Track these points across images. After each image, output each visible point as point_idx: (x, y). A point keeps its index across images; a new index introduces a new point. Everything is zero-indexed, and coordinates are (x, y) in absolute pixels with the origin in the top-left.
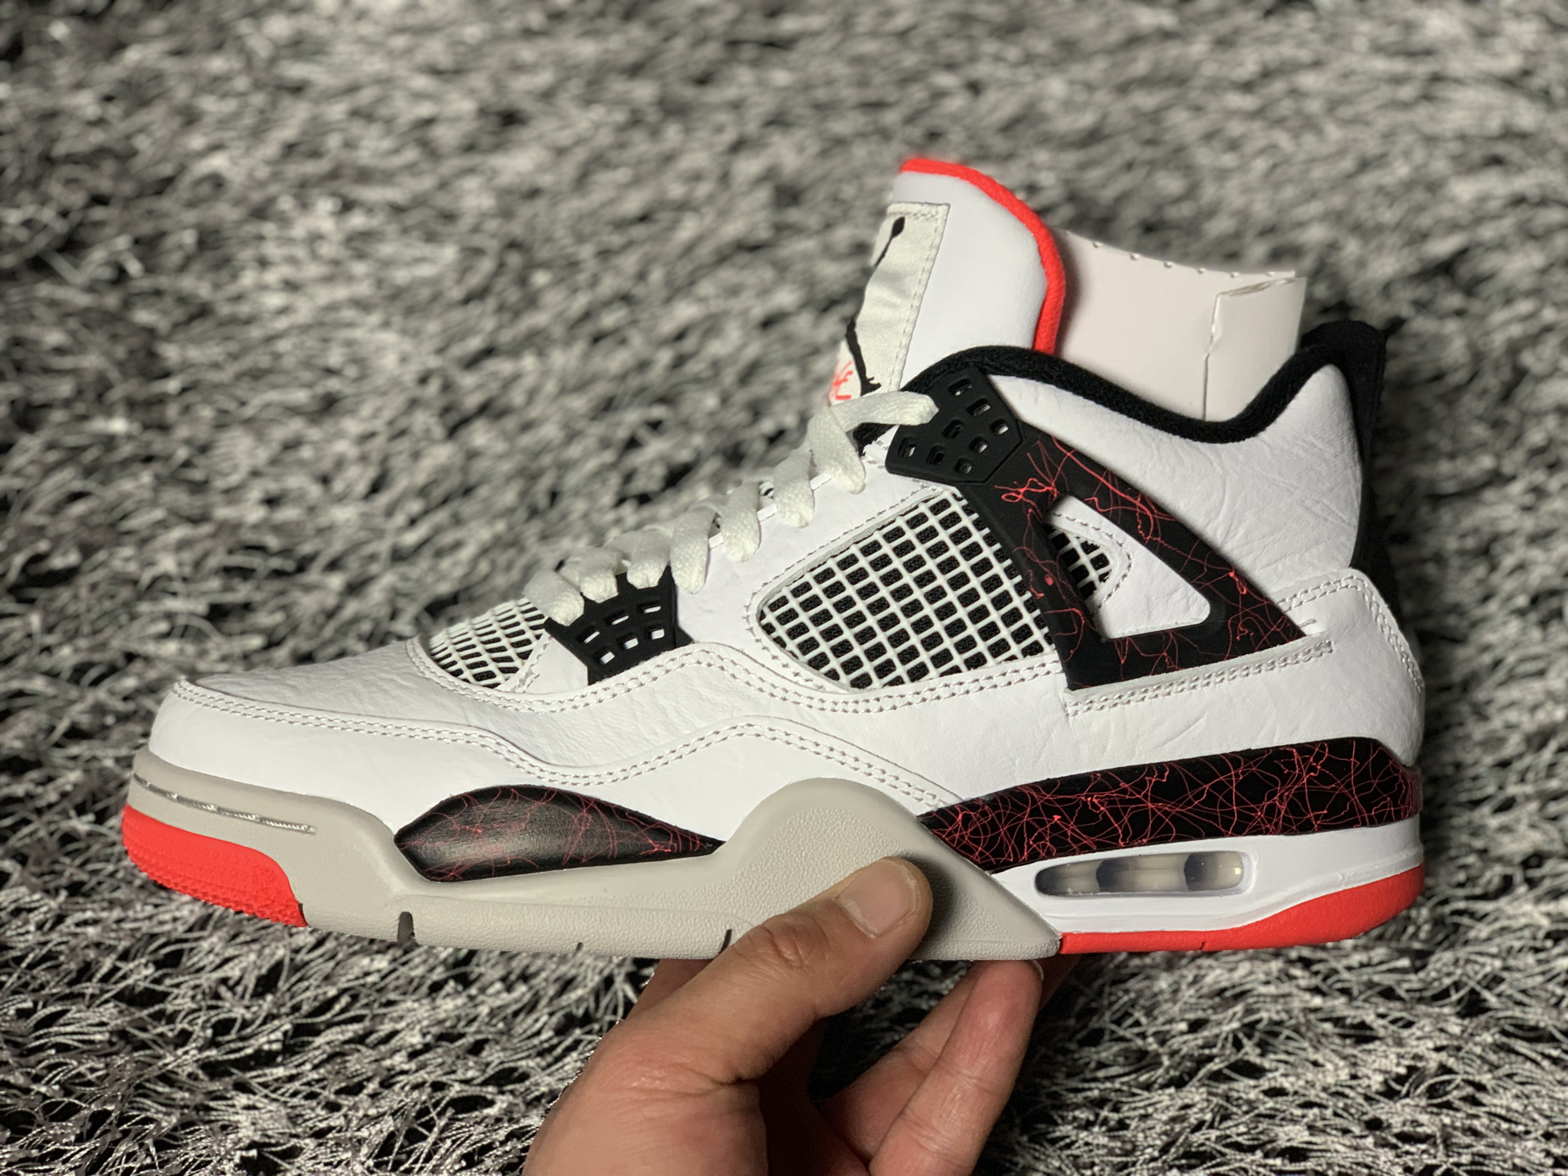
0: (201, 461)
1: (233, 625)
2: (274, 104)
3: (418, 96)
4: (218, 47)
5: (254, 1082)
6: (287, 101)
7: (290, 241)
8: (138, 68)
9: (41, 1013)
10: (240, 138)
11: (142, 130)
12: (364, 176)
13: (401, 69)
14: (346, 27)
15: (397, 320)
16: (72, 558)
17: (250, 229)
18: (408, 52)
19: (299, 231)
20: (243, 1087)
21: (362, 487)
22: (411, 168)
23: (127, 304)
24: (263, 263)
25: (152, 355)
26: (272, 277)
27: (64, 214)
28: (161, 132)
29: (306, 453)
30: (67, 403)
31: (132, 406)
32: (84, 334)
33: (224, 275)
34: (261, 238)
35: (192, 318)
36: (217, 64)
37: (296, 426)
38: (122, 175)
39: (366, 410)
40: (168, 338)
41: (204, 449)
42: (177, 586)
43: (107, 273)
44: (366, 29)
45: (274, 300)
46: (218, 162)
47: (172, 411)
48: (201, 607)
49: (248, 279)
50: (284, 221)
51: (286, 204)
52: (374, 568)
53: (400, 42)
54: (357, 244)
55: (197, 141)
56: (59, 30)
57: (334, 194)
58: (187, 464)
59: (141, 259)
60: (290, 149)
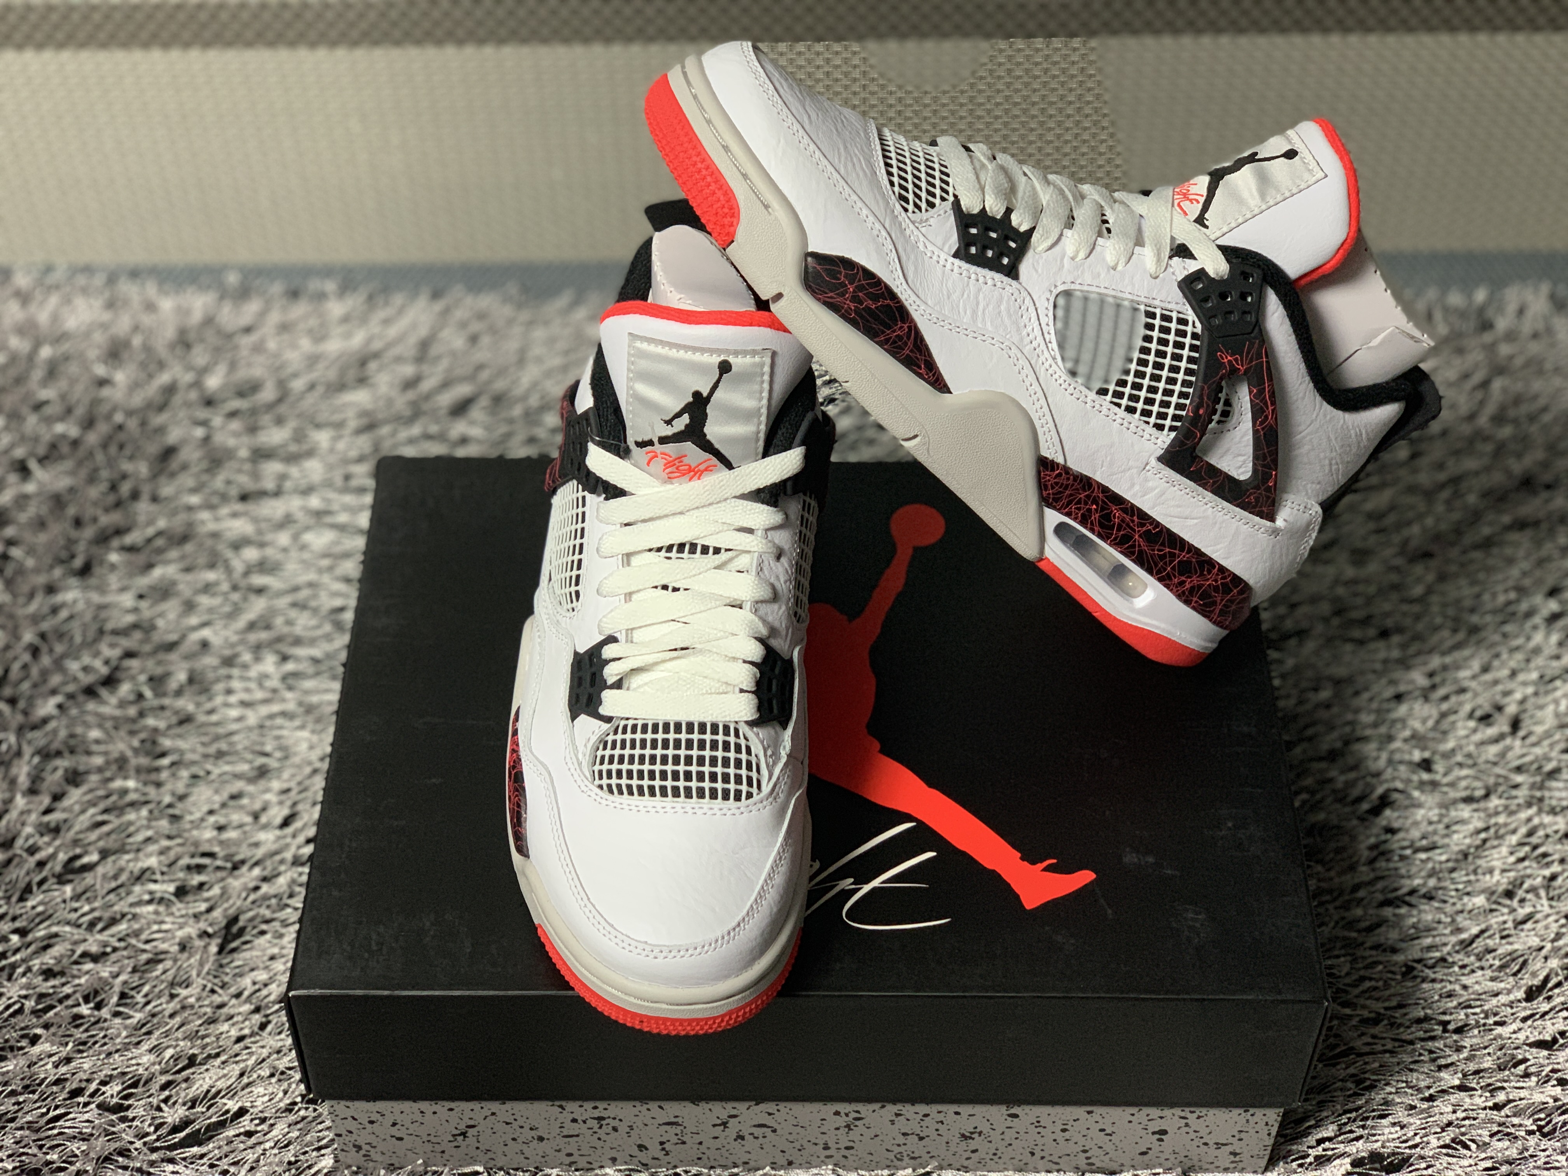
0: (180, 805)
1: (190, 898)
2: (245, 599)
3: (335, 594)
4: (212, 566)
5: (177, 1157)
6: (253, 597)
7: (249, 679)
8: (162, 578)
9: (52, 1114)
10: (221, 619)
11: (161, 615)
12: (298, 641)
13: (326, 579)
14: (294, 554)
15: (310, 726)
16: (94, 857)
17: (223, 671)
18: (330, 569)
19: (253, 673)
20: (171, 1161)
21: (278, 820)
22: (328, 638)
23: (142, 714)
24: (229, 692)
25: (154, 742)
26: (233, 699)
27: (107, 662)
28: (172, 616)
29: (245, 801)
30: (100, 770)
31: (139, 770)
32: (113, 732)
33: (203, 698)
34: (229, 677)
35: (181, 723)
36: (211, 576)
37: (239, 785)
38: (146, 640)
39: (286, 775)
40: (164, 735)
41: (182, 798)
42: (158, 877)
43: (132, 697)
44: (306, 556)
45: (234, 713)
46: (206, 633)
47: (164, 775)
48: (171, 888)
49: (219, 700)
50: (245, 667)
51: (247, 657)
52: (282, 868)
53: (325, 562)
54: (290, 681)
55: (194, 621)
56: (114, 557)
57: (278, 652)
58: (170, 806)
59: (153, 689)
60: (252, 626)
